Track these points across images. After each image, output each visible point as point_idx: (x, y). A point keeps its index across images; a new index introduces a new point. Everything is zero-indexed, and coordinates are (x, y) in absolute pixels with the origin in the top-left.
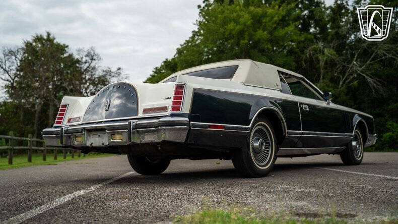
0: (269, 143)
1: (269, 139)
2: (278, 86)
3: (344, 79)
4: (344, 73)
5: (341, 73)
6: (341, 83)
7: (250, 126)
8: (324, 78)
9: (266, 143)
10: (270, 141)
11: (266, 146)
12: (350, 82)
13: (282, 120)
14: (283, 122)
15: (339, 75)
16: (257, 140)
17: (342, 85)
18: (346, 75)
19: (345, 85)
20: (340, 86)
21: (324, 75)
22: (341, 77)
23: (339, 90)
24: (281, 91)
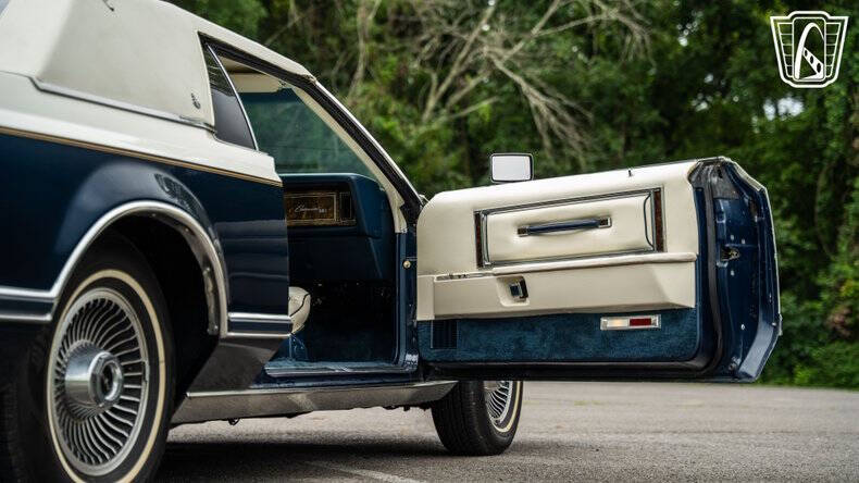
0: (140, 367)
1: (142, 347)
2: (197, 106)
3: (443, 88)
4: (447, 63)
5: (433, 62)
6: (432, 103)
7: (54, 292)
8: (368, 77)
9: (125, 369)
10: (145, 359)
11: (127, 380)
12: (464, 103)
13: (208, 262)
14: (212, 274)
15: (427, 71)
16: (86, 352)
17: (436, 110)
18: (454, 71)
19: (444, 111)
20: (427, 115)
21: (371, 61)
22: (434, 77)
23: (423, 129)
24: (211, 130)
